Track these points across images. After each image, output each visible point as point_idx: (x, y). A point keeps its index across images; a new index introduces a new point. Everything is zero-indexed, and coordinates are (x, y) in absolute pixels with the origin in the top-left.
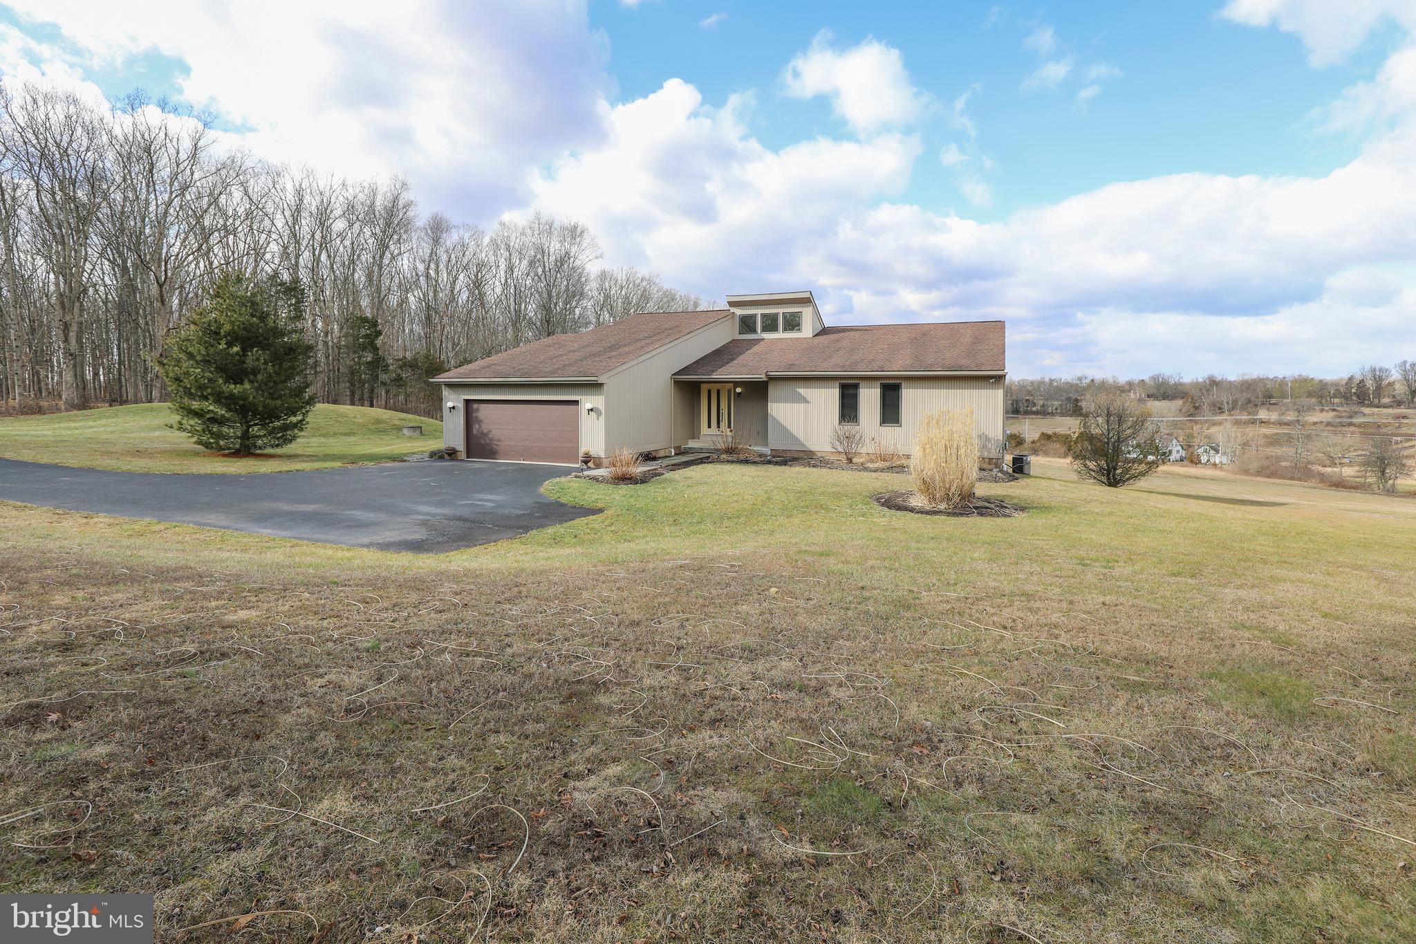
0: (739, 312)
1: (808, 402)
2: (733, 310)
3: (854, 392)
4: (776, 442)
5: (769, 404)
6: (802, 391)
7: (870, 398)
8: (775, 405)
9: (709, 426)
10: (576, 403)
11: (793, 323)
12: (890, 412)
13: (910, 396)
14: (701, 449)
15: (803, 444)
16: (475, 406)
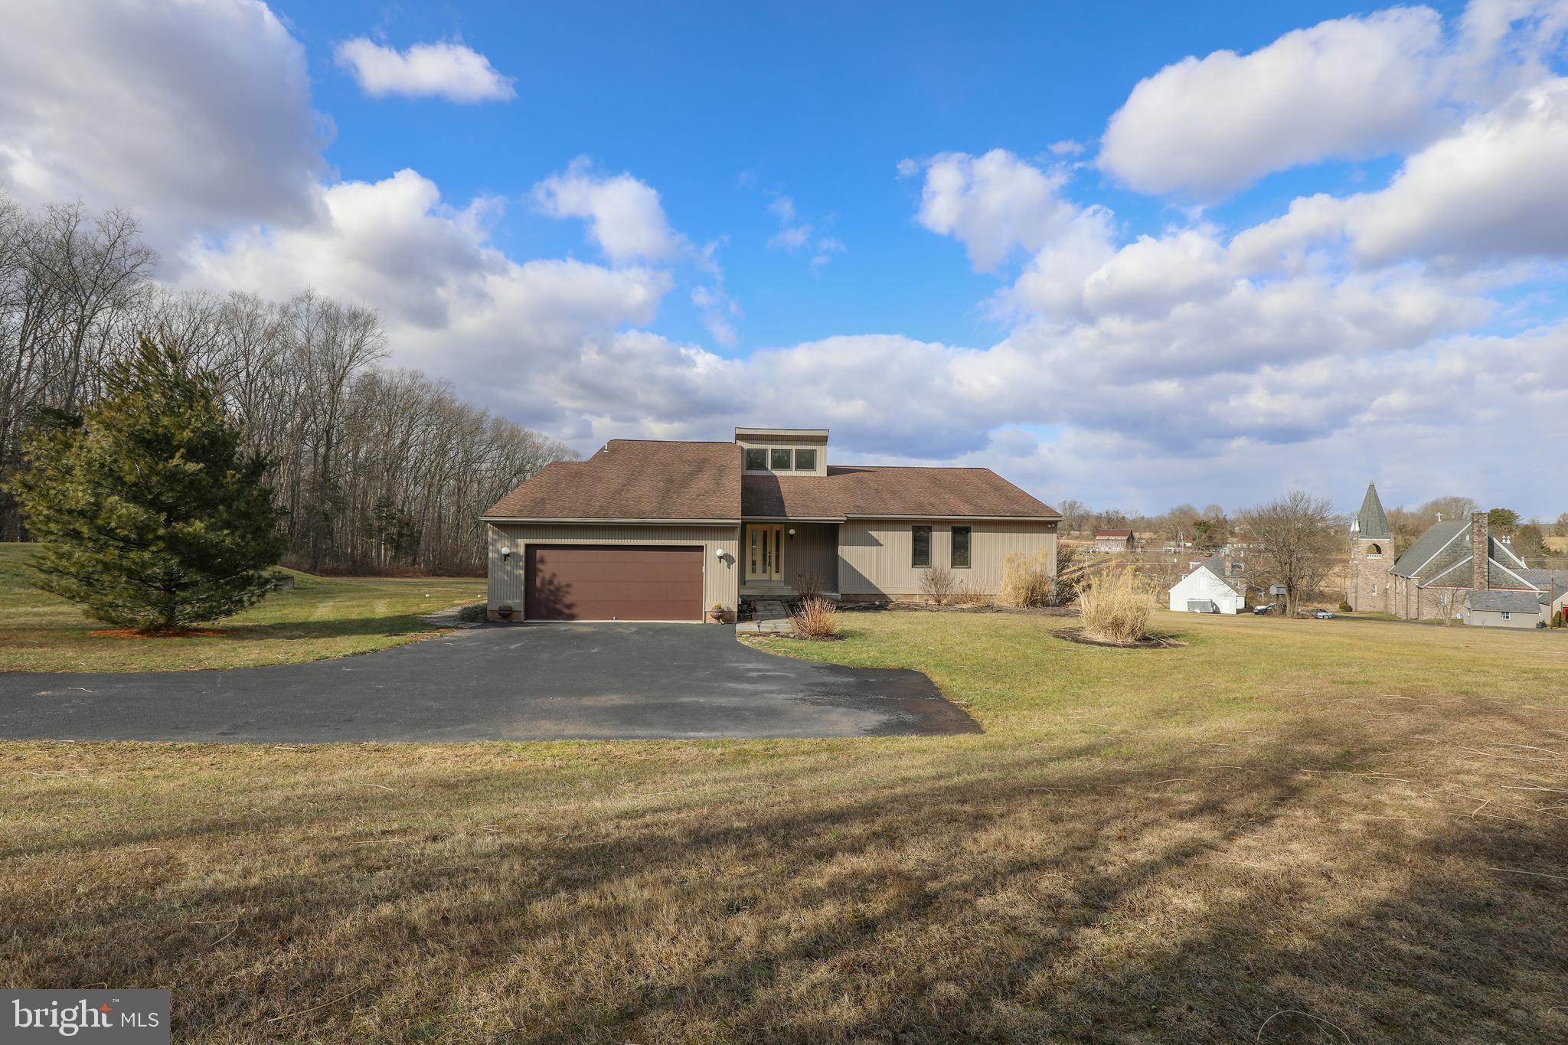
0: (746, 446)
1: (881, 545)
2: (739, 443)
3: (925, 535)
4: (845, 587)
5: (840, 547)
6: (874, 534)
7: (941, 542)
8: (846, 548)
9: (754, 571)
10: (700, 548)
11: (807, 461)
12: (961, 554)
13: (978, 540)
14: (762, 596)
15: (875, 588)
16: (539, 553)
